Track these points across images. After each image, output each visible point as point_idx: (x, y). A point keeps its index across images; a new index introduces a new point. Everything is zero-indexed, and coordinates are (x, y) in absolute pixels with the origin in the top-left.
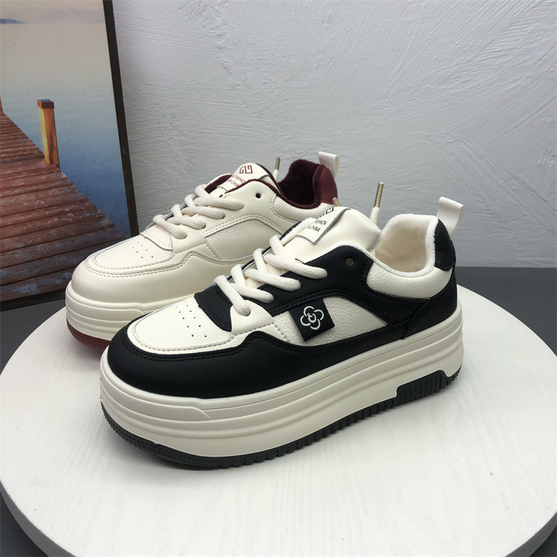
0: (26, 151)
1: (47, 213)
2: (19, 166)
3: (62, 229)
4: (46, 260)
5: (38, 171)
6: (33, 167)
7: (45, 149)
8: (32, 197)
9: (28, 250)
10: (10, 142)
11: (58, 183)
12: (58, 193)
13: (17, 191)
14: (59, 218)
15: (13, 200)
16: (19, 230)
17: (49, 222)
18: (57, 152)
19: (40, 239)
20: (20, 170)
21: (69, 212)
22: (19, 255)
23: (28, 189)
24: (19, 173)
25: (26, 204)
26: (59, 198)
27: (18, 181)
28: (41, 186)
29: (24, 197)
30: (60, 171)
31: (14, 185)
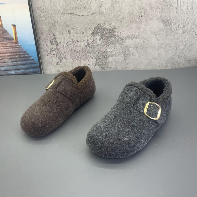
0: (9, 37)
1: (16, 54)
2: (8, 41)
3: (20, 59)
4: (17, 66)
5: (13, 43)
6: (11, 42)
7: (14, 37)
8: (12, 49)
9: (12, 63)
10: (5, 35)
11: (18, 46)
12: (18, 49)
13: (8, 47)
14: (19, 56)
15: (7, 50)
16: (9, 57)
17: (16, 56)
18: (17, 38)
19: (14, 60)
20: (8, 42)
21: (22, 54)
22: (10, 64)
23: (11, 47)
24: (8, 43)
25: (10, 51)
26: (19, 50)
27: (8, 45)
28: (14, 47)
29: (10, 49)
30: (18, 43)
31: (7, 46)
